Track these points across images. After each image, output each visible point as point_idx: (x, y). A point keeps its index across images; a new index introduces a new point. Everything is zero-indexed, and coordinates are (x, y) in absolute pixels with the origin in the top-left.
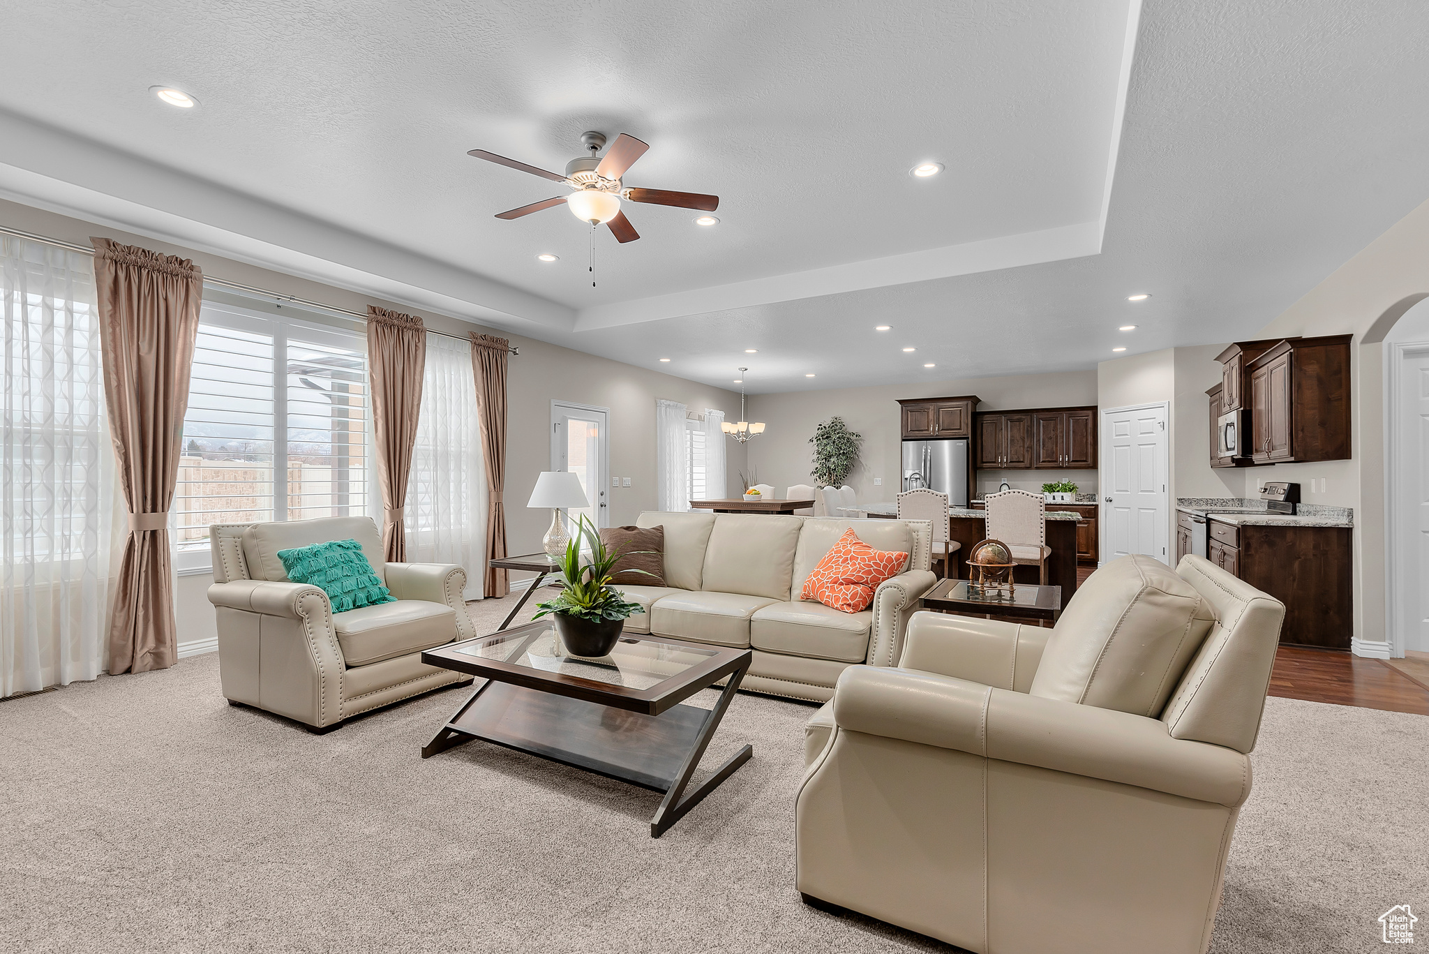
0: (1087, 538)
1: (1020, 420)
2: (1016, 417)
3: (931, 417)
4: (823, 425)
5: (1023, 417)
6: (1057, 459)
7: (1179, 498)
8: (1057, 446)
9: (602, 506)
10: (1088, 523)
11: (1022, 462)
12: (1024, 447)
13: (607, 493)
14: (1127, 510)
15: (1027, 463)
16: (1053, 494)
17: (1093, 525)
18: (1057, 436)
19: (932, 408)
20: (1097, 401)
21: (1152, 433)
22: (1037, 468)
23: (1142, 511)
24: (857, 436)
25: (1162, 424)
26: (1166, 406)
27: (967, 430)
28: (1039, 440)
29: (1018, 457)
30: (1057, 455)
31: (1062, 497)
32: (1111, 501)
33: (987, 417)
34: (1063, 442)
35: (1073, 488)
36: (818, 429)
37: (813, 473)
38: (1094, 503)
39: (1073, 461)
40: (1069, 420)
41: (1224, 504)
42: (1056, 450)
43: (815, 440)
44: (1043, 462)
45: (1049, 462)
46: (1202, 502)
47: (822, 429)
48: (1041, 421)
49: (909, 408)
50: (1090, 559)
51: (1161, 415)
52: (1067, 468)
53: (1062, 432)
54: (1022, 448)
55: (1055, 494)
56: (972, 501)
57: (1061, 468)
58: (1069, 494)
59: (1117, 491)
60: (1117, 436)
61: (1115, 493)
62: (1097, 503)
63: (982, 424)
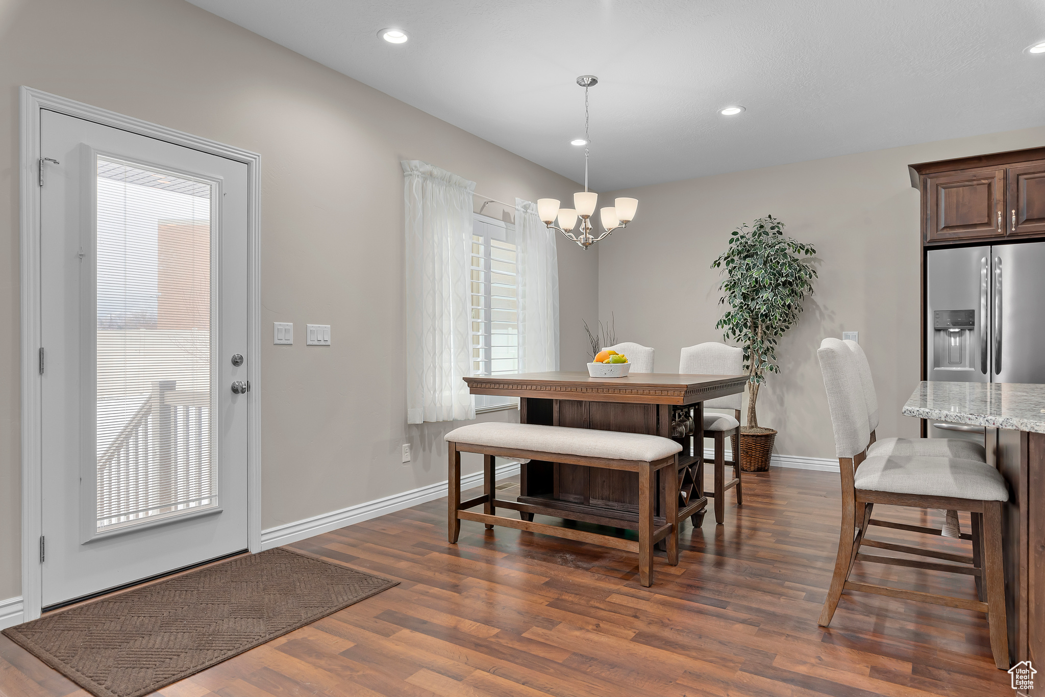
3: (997, 194)
4: (741, 233)
9: (235, 390)
13: (255, 360)
24: (807, 251)
36: (731, 241)
37: (721, 323)
43: (723, 263)
47: (738, 239)
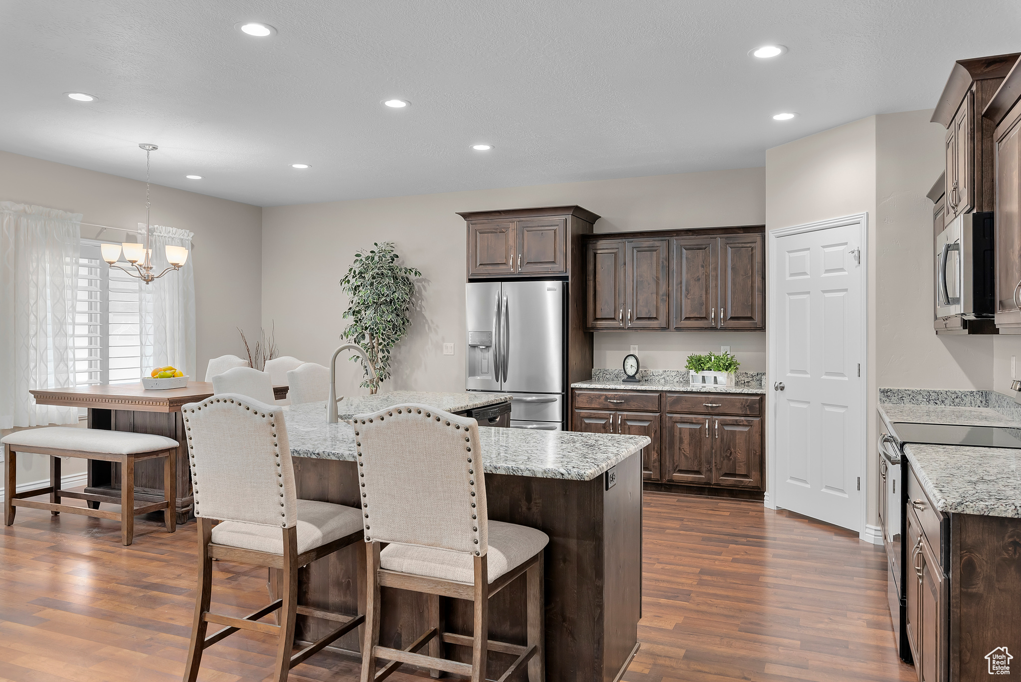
0: (748, 451)
1: (652, 249)
2: (646, 243)
3: (511, 242)
4: (363, 256)
5: (657, 244)
6: (708, 313)
7: (882, 388)
8: (707, 293)
10: (749, 424)
11: (656, 318)
12: (657, 294)
14: (805, 406)
15: (662, 322)
16: (701, 374)
17: (757, 428)
18: (707, 276)
19: (512, 226)
20: (763, 216)
21: (842, 270)
22: (678, 329)
23: (827, 409)
24: (416, 274)
25: (856, 253)
26: (863, 221)
27: (564, 265)
28: (681, 283)
29: (649, 311)
30: (707, 309)
31: (715, 378)
32: (782, 389)
33: (602, 244)
34: (716, 286)
35: (730, 365)
38: (759, 391)
39: (732, 318)
40: (726, 249)
41: (957, 400)
42: (707, 298)
44: (687, 318)
45: (697, 319)
46: (920, 397)
48: (684, 251)
49: (478, 227)
50: (753, 487)
51: (855, 237)
52: (724, 329)
53: (716, 269)
54: (655, 296)
55: (706, 373)
56: (573, 385)
57: (714, 329)
58: (725, 373)
59: (792, 371)
60: (792, 275)
61: (789, 374)
62: (764, 391)
63: (595, 254)
